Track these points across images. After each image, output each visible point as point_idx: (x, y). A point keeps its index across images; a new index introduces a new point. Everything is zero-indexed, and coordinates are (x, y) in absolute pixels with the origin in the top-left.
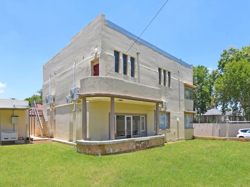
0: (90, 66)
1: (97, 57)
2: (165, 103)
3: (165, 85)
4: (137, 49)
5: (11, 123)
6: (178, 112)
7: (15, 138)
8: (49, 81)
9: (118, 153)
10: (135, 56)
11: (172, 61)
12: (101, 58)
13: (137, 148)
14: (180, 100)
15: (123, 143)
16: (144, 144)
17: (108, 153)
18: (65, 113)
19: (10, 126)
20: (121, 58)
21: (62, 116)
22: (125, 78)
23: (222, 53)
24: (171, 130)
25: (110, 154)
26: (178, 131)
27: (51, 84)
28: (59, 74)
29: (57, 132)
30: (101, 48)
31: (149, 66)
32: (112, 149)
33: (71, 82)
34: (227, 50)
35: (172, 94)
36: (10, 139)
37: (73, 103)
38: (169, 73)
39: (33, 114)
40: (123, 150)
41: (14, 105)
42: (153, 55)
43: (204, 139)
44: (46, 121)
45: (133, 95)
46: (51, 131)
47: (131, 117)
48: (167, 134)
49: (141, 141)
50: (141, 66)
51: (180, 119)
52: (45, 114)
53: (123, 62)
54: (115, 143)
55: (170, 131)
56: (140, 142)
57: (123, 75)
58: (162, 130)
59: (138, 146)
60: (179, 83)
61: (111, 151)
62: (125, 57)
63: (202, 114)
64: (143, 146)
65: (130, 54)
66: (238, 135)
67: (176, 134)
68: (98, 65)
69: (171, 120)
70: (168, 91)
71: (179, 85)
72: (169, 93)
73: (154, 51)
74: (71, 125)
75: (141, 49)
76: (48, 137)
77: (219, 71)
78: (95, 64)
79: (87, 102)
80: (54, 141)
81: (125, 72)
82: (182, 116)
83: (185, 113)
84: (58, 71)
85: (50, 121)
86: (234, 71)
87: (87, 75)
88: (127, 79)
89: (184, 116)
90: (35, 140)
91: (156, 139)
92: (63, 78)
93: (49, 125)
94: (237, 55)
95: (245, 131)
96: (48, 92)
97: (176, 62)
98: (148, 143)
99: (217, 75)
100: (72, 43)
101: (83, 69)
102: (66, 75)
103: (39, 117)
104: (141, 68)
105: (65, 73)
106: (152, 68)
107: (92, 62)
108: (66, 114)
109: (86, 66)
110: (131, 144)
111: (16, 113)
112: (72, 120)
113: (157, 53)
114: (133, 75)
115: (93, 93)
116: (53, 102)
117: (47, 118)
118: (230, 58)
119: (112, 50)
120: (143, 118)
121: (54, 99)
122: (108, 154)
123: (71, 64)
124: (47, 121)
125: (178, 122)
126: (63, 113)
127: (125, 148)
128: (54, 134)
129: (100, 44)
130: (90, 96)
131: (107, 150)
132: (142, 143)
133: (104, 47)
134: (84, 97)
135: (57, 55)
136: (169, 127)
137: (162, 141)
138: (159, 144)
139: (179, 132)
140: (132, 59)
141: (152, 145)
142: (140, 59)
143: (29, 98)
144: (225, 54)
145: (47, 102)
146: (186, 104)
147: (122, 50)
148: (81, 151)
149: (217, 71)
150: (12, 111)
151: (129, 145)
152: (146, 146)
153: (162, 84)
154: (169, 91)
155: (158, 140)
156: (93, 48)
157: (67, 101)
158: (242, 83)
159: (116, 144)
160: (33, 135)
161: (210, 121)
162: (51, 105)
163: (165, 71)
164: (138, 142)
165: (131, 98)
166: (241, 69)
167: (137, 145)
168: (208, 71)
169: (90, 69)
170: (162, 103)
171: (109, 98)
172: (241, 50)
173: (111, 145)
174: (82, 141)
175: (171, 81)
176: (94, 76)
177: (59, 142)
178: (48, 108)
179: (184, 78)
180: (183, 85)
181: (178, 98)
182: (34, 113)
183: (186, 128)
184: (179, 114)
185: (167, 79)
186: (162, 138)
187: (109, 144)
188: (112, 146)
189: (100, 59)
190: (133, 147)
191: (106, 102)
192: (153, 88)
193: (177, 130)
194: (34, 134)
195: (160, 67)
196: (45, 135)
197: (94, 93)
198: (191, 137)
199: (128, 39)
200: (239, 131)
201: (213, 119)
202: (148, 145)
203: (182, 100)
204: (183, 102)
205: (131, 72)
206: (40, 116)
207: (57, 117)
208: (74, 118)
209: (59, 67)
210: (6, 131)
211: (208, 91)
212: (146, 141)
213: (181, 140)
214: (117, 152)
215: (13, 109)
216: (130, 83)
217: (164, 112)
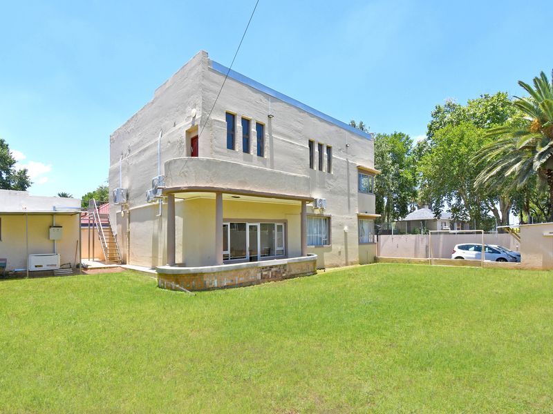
0: (185, 139)
1: (196, 124)
2: (321, 200)
3: (320, 168)
4: (268, 109)
5: (49, 238)
6: (347, 216)
7: (55, 265)
8: (119, 164)
9: (228, 287)
10: (264, 121)
11: (333, 128)
12: (201, 125)
13: (264, 278)
14: (349, 195)
15: (236, 270)
16: (276, 271)
17: (210, 286)
18: (145, 221)
19: (46, 244)
20: (239, 125)
21: (140, 224)
22: (245, 160)
23: (434, 110)
24: (334, 246)
25: (214, 289)
26: (346, 248)
27: (123, 168)
28: (136, 152)
29: (133, 254)
30: (201, 109)
31: (290, 138)
32: (216, 280)
33: (156, 164)
34: (442, 106)
35: (334, 184)
36: (45, 268)
37: (158, 202)
38: (329, 149)
39: (91, 222)
40: (237, 283)
41: (54, 207)
42: (300, 119)
43: (393, 261)
44: (114, 235)
45: (257, 188)
46: (122, 251)
47: (258, 225)
48: (326, 254)
49: (271, 267)
50: (274, 139)
51: (349, 227)
52: (113, 221)
53: (242, 132)
54: (223, 270)
55: (330, 249)
56: (268, 268)
57: (242, 153)
58: (316, 247)
59: (266, 275)
60: (348, 165)
61: (216, 284)
62: (246, 122)
63: (400, 219)
64: (274, 274)
65: (255, 118)
66: (454, 256)
67: (343, 253)
68: (197, 138)
69: (333, 230)
70: (327, 180)
71: (348, 169)
72: (329, 182)
73: (300, 112)
74: (155, 240)
75: (277, 108)
76: (117, 262)
77: (429, 142)
78: (193, 135)
79: (176, 200)
80: (126, 269)
81: (246, 149)
82: (353, 223)
83: (360, 217)
84: (135, 145)
85: (120, 234)
86: (449, 143)
87: (180, 154)
88: (250, 160)
89: (357, 223)
90: (91, 269)
91: (300, 262)
92: (142, 158)
93: (119, 242)
94: (458, 115)
95: (466, 248)
96: (118, 183)
97: (342, 130)
98: (285, 270)
99: (425, 149)
100: (156, 98)
101: (173, 144)
102: (147, 154)
103: (102, 227)
104: (275, 141)
105: (145, 150)
106: (297, 140)
107: (188, 132)
108: (147, 222)
109: (178, 139)
110: (252, 272)
111: (57, 220)
112: (156, 232)
113: (306, 115)
114: (260, 152)
115: (183, 185)
116: (125, 200)
117: (115, 228)
118: (446, 119)
119: (222, 111)
120: (280, 227)
121: (127, 196)
122: (209, 289)
123: (155, 134)
124: (116, 235)
125: (346, 233)
126: (142, 220)
127: (241, 279)
128: (127, 258)
129: (200, 102)
130: (179, 190)
131: (207, 282)
132: (274, 269)
133: (207, 108)
134: (170, 194)
135: (133, 117)
136: (328, 241)
137: (311, 265)
138: (305, 272)
139: (349, 250)
140: (260, 127)
141: (293, 272)
142: (274, 126)
143: (94, 192)
144: (439, 112)
145: (115, 201)
146: (361, 203)
147: (240, 112)
148: (164, 284)
149: (425, 143)
150: (50, 217)
151: (249, 272)
152: (280, 275)
153: (316, 167)
154: (330, 179)
155: (303, 264)
156: (189, 108)
157: (148, 199)
158: (461, 164)
159: (225, 271)
160: (91, 260)
161: (417, 230)
162: (123, 206)
163: (320, 146)
164: (266, 267)
165: (253, 193)
166: (461, 139)
167: (264, 273)
168: (411, 142)
169: (184, 144)
170: (311, 200)
171: (214, 195)
172: (465, 106)
173: (214, 273)
174: (168, 267)
175: (333, 162)
176: (192, 156)
177: (134, 270)
178: (117, 212)
179: (357, 156)
180: (356, 169)
181: (346, 191)
182: (93, 221)
183: (361, 243)
184: (347, 218)
185: (325, 159)
186: (310, 261)
187: (210, 271)
188: (216, 275)
189: (199, 127)
190: (256, 276)
191: (208, 200)
192: (295, 176)
193: (344, 247)
194: (93, 258)
195: (312, 139)
196: (112, 260)
197: (186, 185)
198: (371, 259)
199: (251, 92)
200: (456, 248)
201: (423, 226)
202: (284, 273)
203: (353, 195)
204: (356, 198)
205: (256, 148)
206: (103, 225)
207: (134, 227)
208: (160, 228)
209: (135, 140)
210: (38, 253)
211: (410, 177)
212: (280, 265)
213: (352, 264)
214: (225, 284)
215: (52, 214)
216: (251, 169)
217: (320, 216)
